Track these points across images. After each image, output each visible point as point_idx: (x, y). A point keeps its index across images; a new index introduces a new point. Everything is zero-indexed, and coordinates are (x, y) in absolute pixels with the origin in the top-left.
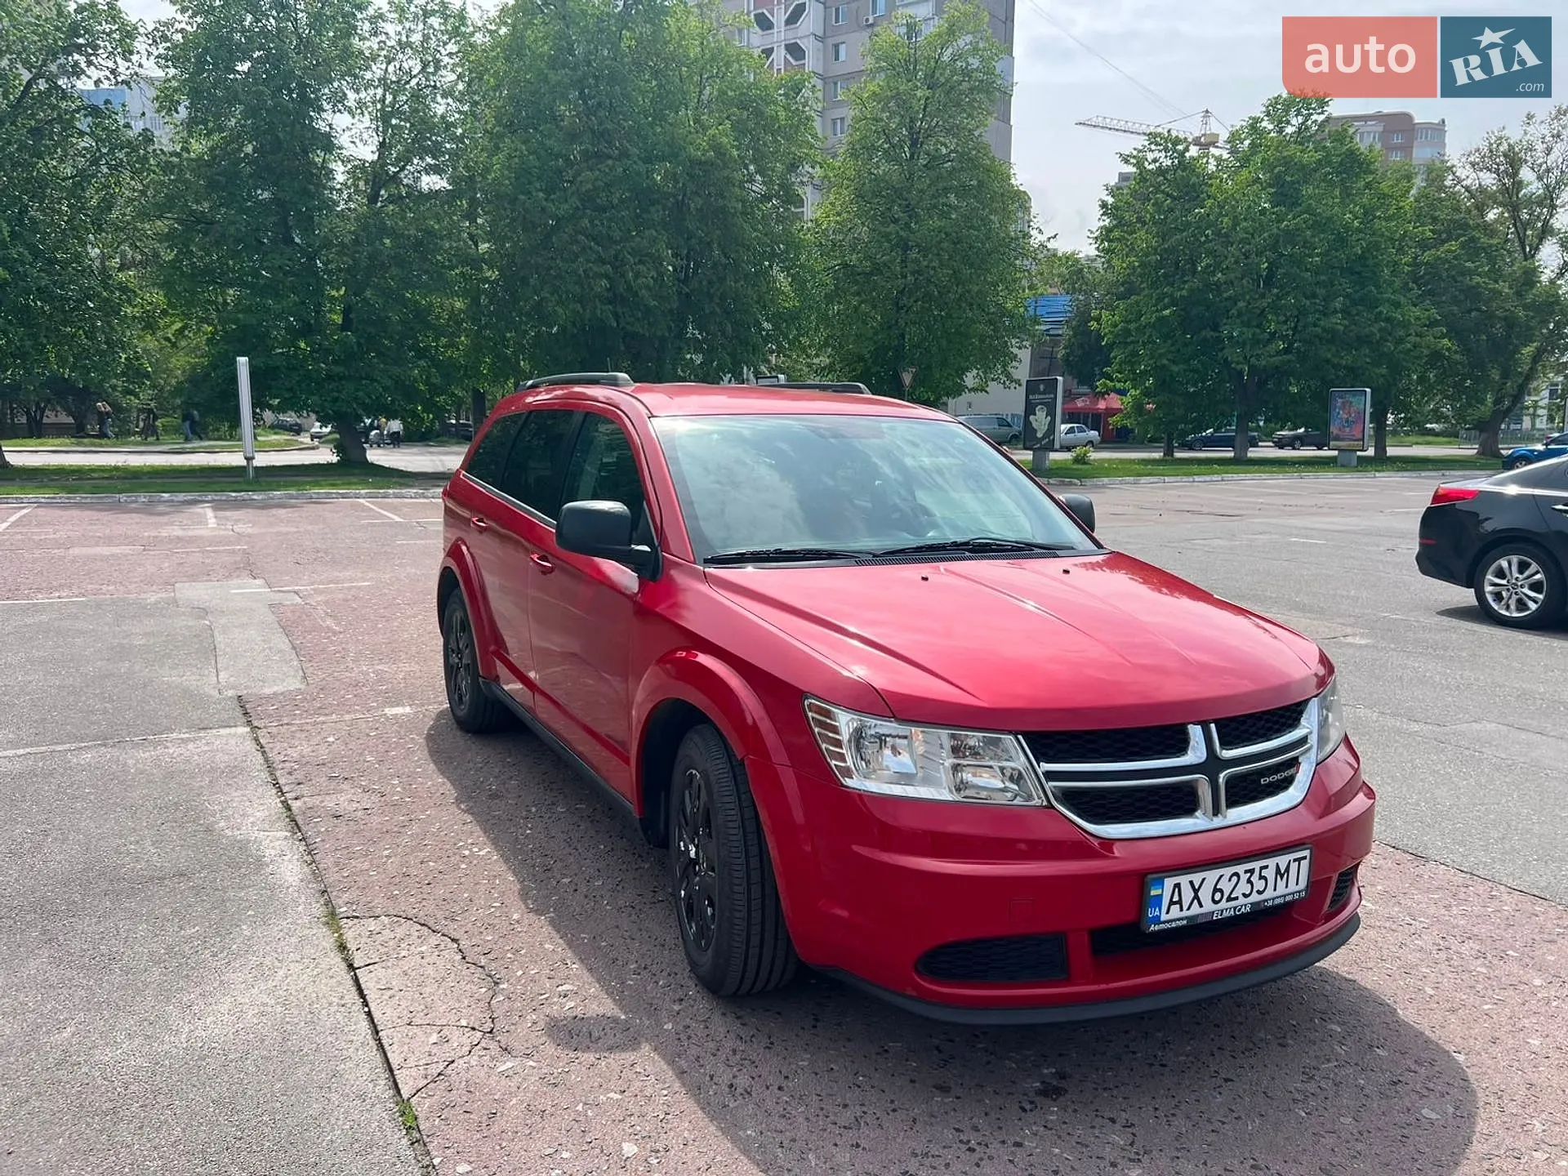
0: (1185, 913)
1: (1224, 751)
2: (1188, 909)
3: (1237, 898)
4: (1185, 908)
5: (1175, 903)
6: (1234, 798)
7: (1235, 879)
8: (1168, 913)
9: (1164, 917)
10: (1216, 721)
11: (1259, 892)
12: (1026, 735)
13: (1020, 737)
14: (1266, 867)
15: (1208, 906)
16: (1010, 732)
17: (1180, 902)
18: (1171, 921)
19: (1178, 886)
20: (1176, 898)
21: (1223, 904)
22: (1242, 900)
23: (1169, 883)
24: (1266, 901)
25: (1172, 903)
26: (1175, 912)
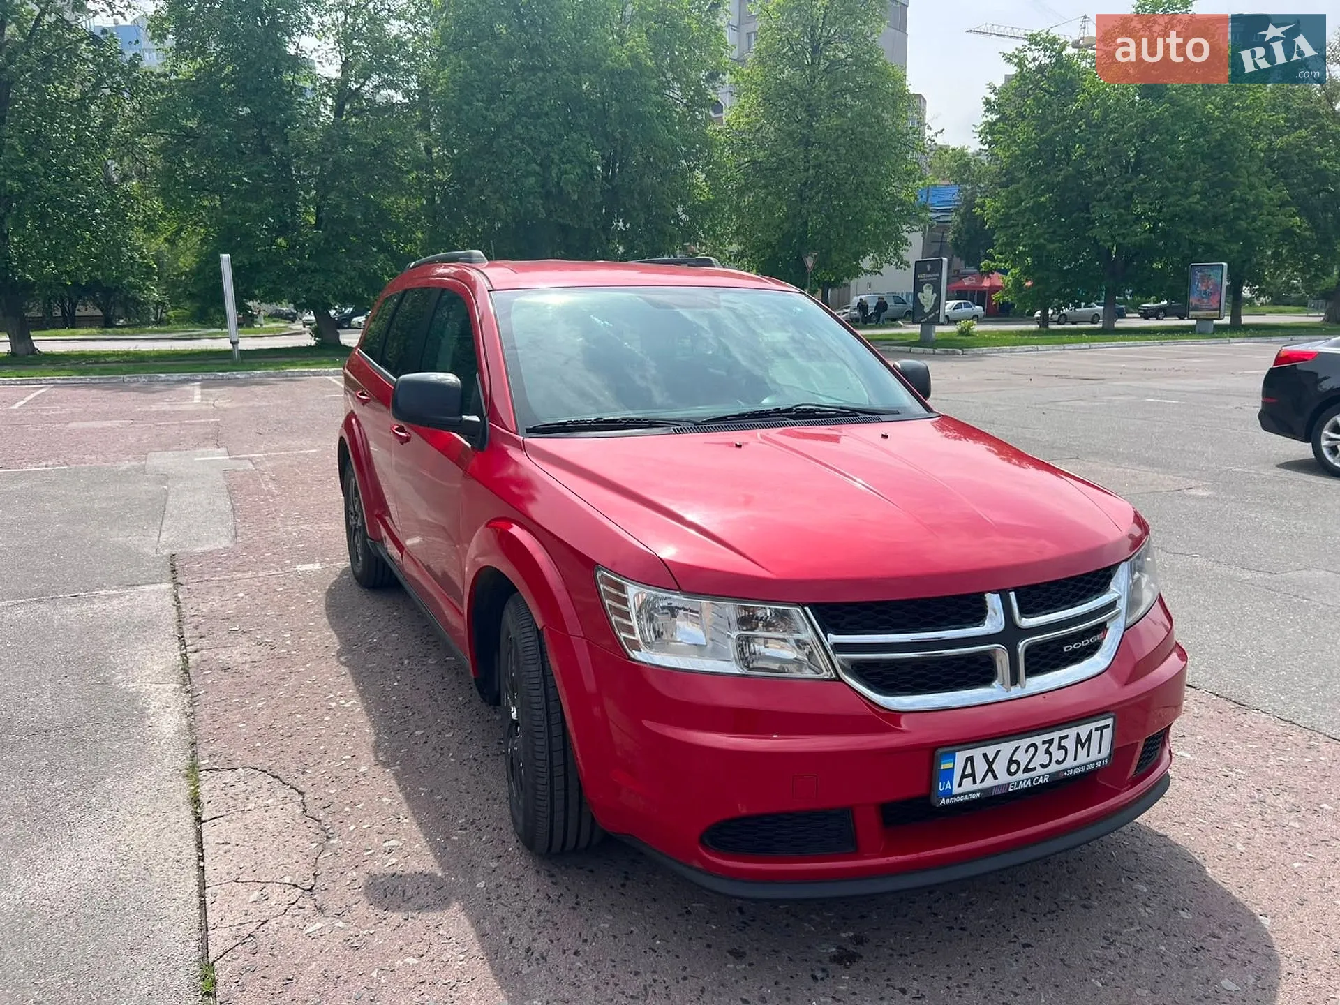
0: (979, 786)
1: (1024, 619)
2: (982, 781)
3: (1034, 769)
4: (979, 780)
5: (968, 776)
6: (1034, 667)
7: (1032, 750)
8: (960, 785)
9: (956, 790)
10: (1016, 590)
11: (1058, 762)
12: (813, 607)
13: (807, 608)
14: (1066, 737)
15: (1003, 778)
16: (798, 604)
17: (973, 775)
18: (964, 794)
19: (970, 759)
20: (968, 771)
21: (1020, 775)
22: (1040, 771)
23: (961, 756)
24: (1066, 770)
25: (964, 776)
26: (968, 785)
